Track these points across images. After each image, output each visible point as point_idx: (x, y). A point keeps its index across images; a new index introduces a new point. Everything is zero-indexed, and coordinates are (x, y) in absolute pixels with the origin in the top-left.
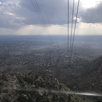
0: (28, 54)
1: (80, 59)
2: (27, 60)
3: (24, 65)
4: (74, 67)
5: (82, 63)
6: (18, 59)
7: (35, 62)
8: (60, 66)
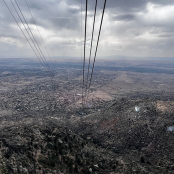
0: (18, 91)
1: (98, 98)
2: (19, 102)
3: (16, 109)
4: (89, 110)
5: (100, 104)
6: (3, 100)
7: (32, 104)
8: (69, 110)
